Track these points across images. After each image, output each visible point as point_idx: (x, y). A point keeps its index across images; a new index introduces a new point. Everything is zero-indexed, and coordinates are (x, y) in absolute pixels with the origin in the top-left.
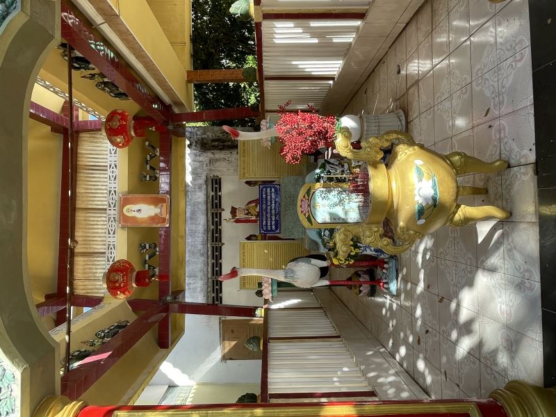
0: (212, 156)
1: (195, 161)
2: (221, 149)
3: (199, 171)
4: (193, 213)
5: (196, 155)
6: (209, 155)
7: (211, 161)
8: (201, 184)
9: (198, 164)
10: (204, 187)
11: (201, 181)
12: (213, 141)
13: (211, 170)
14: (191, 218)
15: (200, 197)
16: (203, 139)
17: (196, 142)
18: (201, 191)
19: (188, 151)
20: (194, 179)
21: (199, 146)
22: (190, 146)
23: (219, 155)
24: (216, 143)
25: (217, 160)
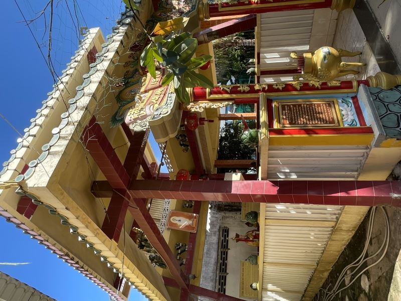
0: (224, 214)
1: (213, 217)
2: (230, 211)
3: (215, 223)
4: (209, 250)
5: (214, 214)
6: (222, 214)
7: (223, 218)
8: (216, 232)
9: (215, 219)
10: (218, 233)
11: (216, 229)
12: (225, 206)
13: (222, 223)
14: (207, 253)
15: (214, 239)
16: (219, 204)
17: (215, 206)
18: (215, 236)
19: (209, 211)
20: (211, 228)
21: (216, 208)
22: (210, 208)
23: (228, 214)
24: (227, 207)
25: (227, 217)
